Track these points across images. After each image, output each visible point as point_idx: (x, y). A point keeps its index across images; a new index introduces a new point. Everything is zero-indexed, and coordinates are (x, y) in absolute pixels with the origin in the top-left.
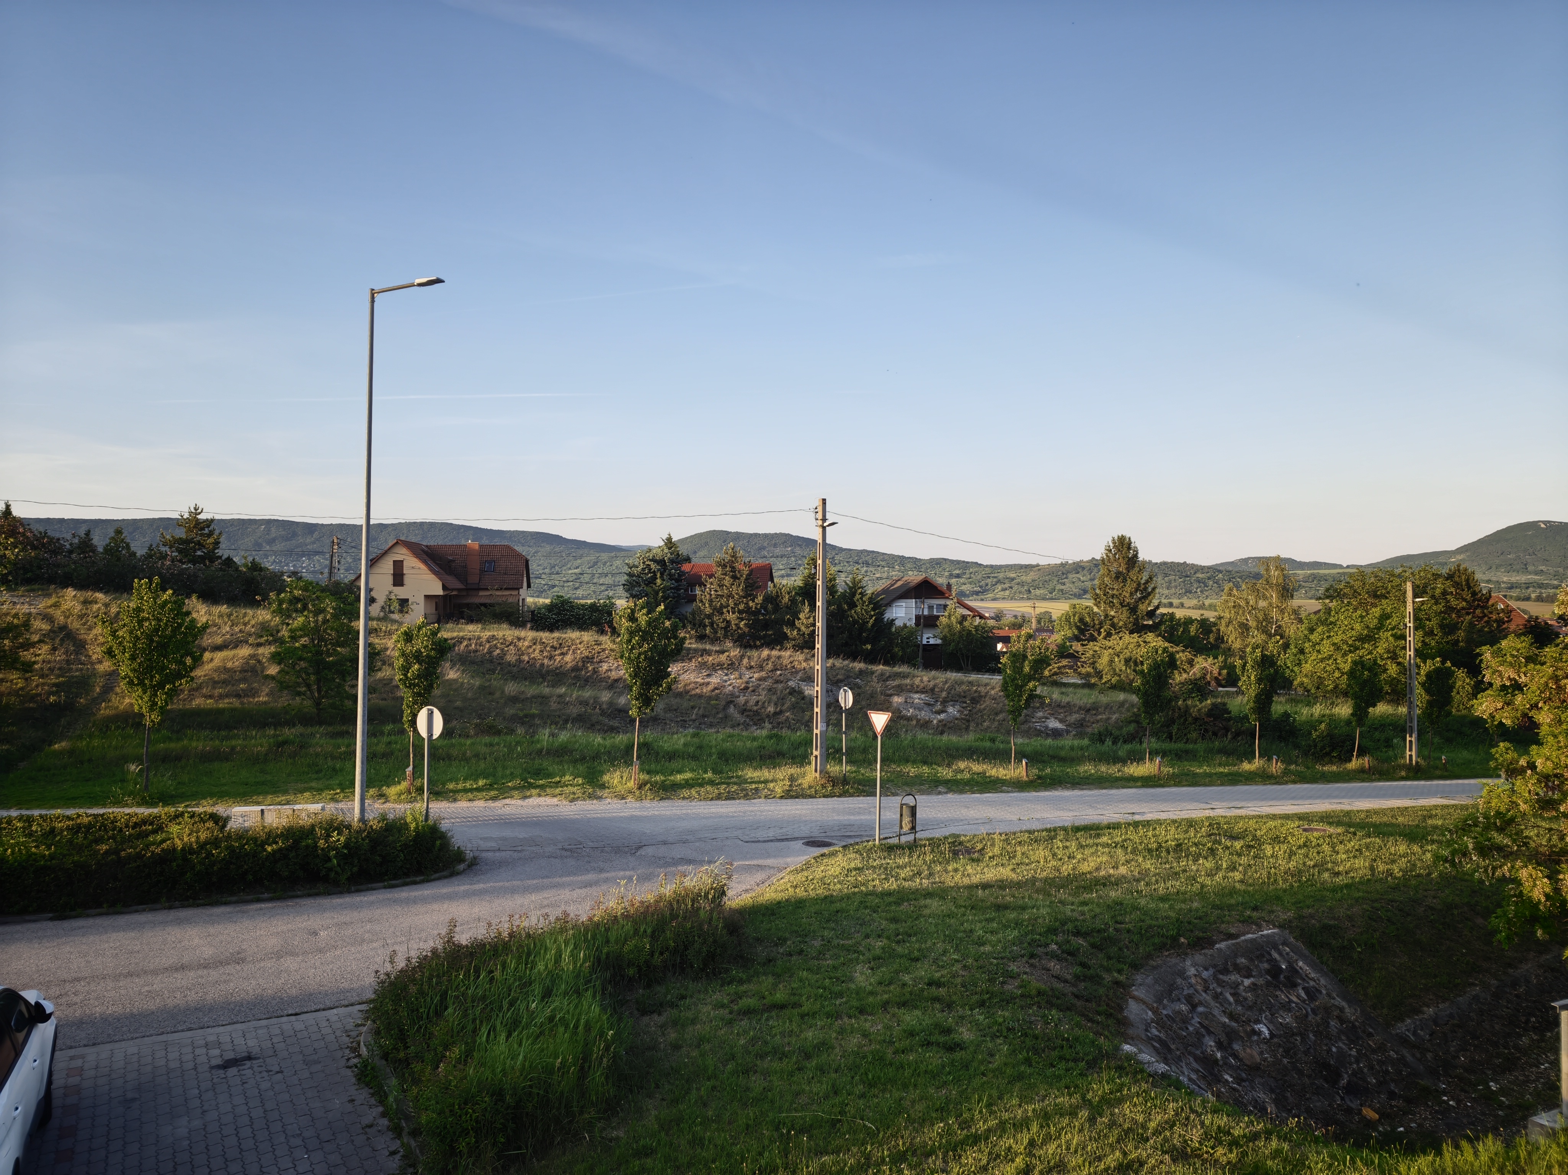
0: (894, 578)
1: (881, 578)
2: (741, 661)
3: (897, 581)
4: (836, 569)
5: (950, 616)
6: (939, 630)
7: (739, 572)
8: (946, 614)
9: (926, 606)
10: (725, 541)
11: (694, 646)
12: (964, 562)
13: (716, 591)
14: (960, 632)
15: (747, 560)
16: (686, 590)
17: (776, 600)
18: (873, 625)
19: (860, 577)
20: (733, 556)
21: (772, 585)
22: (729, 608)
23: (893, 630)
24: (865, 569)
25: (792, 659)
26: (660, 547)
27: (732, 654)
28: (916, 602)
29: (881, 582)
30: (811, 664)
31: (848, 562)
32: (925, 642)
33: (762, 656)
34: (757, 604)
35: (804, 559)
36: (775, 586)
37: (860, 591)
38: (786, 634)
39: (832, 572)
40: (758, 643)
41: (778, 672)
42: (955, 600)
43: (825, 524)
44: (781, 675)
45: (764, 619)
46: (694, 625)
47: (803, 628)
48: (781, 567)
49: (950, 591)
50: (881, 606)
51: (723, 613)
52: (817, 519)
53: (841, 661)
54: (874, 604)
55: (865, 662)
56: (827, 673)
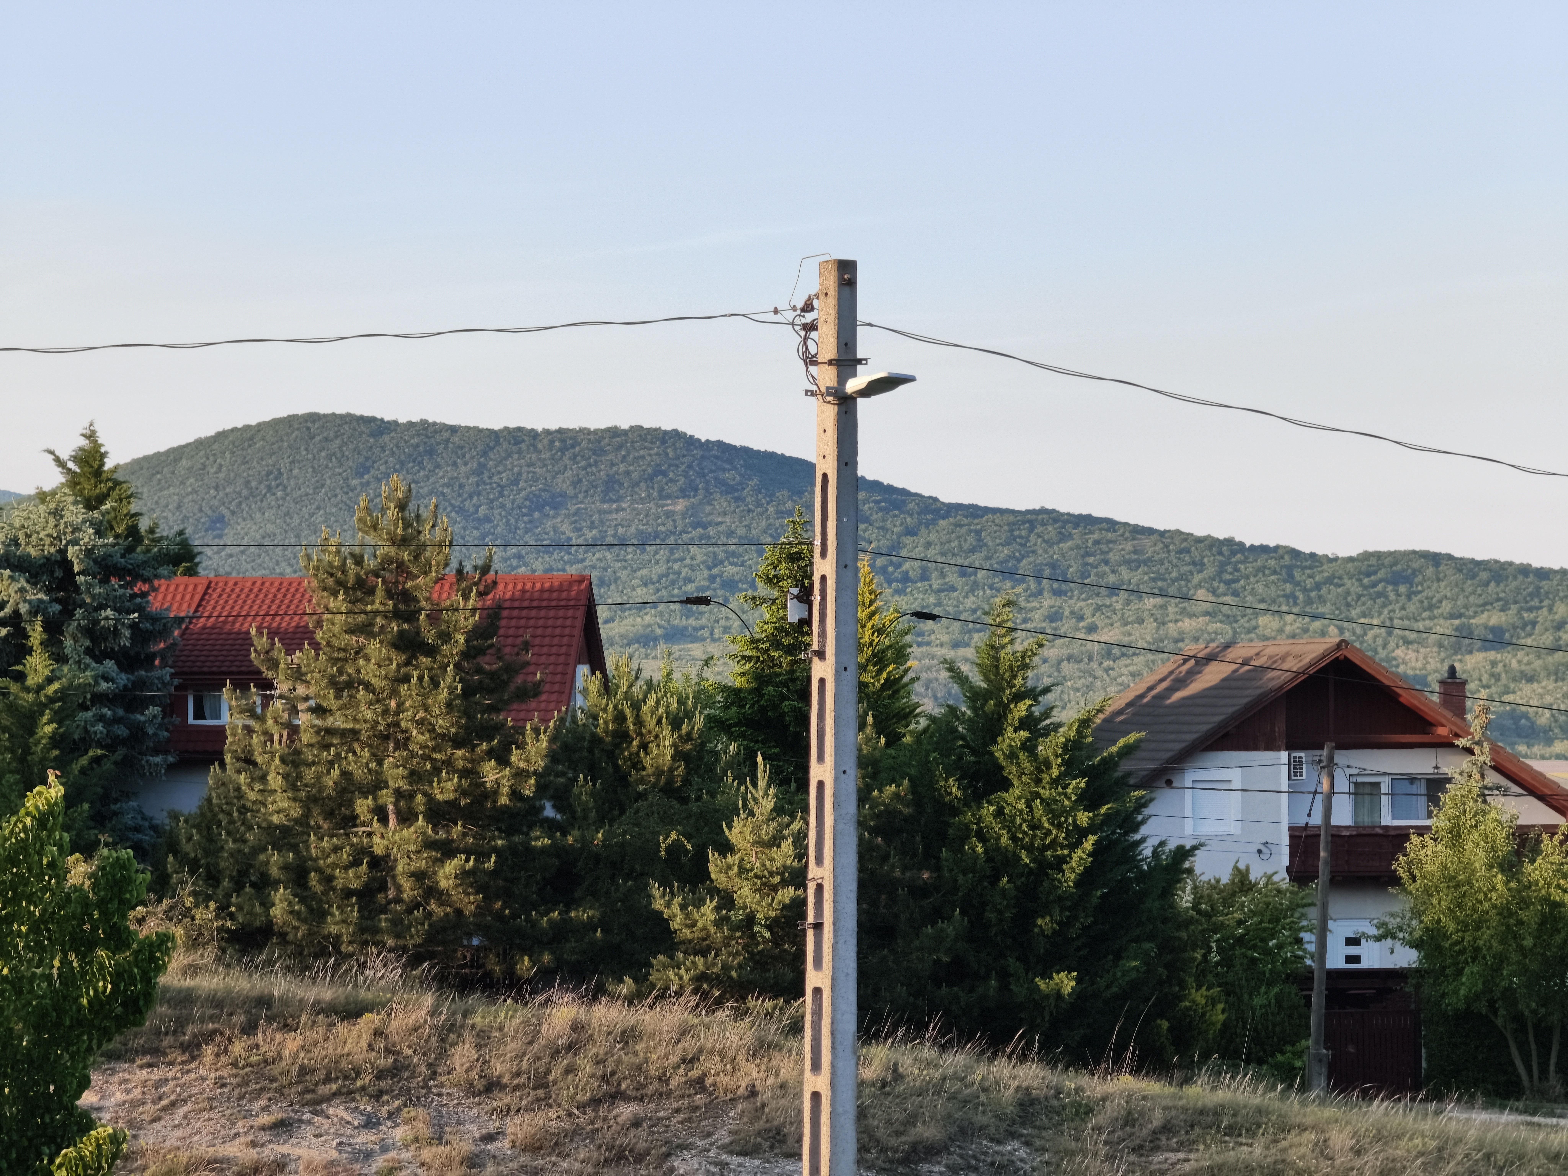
0: (1190, 648)
1: (1128, 650)
2: (442, 1054)
3: (1204, 661)
4: (908, 602)
5: (1456, 834)
6: (1405, 903)
7: (434, 617)
8: (1440, 822)
9: (1343, 784)
10: (362, 470)
11: (208, 982)
12: (1525, 570)
13: (320, 711)
14: (1505, 912)
15: (473, 559)
16: (174, 707)
17: (611, 756)
18: (1086, 879)
19: (1022, 643)
20: (404, 542)
21: (594, 683)
22: (386, 797)
23: (1185, 899)
24: (1048, 602)
25: (689, 1045)
26: (42, 497)
27: (398, 1023)
28: (1294, 767)
29: (1123, 667)
30: (787, 1072)
31: (963, 570)
32: (1336, 960)
33: (545, 1033)
34: (520, 775)
35: (750, 555)
36: (607, 687)
37: (1020, 710)
38: (661, 922)
39: (885, 617)
40: (526, 965)
41: (626, 1111)
42: (1484, 756)
43: (853, 385)
44: (636, 1123)
45: (556, 851)
46: (213, 878)
47: (745, 894)
48: (641, 594)
49: (1460, 711)
50: (1123, 785)
51: (352, 820)
52: (810, 360)
53: (928, 1052)
54: (1091, 773)
55: (1049, 1059)
56: (862, 1114)
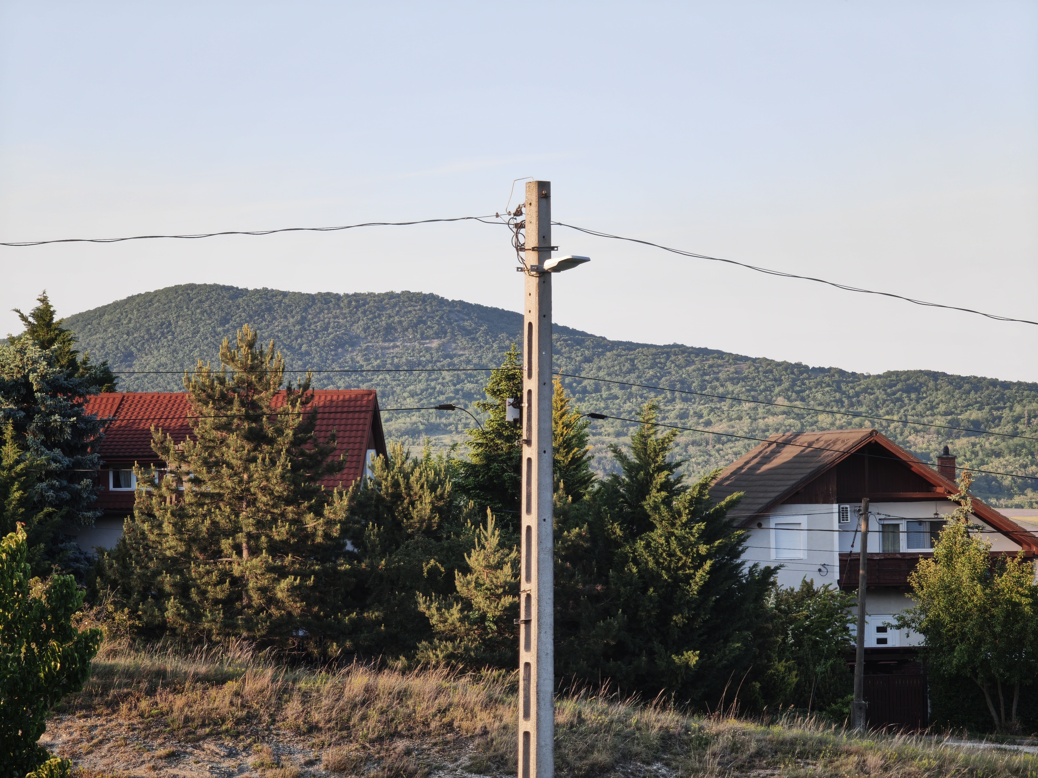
0: (773, 436)
1: (731, 437)
2: (279, 708)
3: (782, 445)
4: (585, 407)
5: (949, 558)
6: (916, 605)
7: (272, 418)
8: (939, 550)
9: (874, 525)
10: (224, 321)
11: (123, 662)
12: (994, 383)
13: (197, 481)
14: (983, 609)
15: (300, 379)
16: (100, 480)
17: (390, 509)
18: (705, 589)
19: (662, 433)
20: (251, 369)
21: (379, 461)
22: (241, 538)
23: (771, 602)
24: (679, 406)
25: (442, 701)
26: (12, 340)
27: (250, 687)
28: (842, 515)
29: (729, 449)
30: (508, 718)
31: (623, 386)
32: (871, 642)
33: (348, 693)
34: (330, 523)
35: (481, 377)
36: (387, 465)
37: (661, 478)
38: (424, 620)
39: (573, 418)
40: (334, 649)
41: (401, 745)
42: (968, 507)
43: (548, 264)
44: (408, 752)
45: (354, 572)
46: (127, 592)
47: (480, 601)
48: (410, 403)
49: (951, 476)
50: (729, 527)
51: (218, 554)
52: (520, 248)
53: (601, 705)
54: (709, 519)
55: (681, 709)
56: (557, 745)
